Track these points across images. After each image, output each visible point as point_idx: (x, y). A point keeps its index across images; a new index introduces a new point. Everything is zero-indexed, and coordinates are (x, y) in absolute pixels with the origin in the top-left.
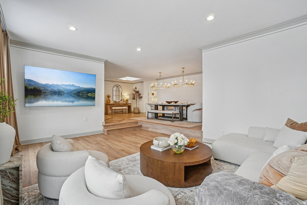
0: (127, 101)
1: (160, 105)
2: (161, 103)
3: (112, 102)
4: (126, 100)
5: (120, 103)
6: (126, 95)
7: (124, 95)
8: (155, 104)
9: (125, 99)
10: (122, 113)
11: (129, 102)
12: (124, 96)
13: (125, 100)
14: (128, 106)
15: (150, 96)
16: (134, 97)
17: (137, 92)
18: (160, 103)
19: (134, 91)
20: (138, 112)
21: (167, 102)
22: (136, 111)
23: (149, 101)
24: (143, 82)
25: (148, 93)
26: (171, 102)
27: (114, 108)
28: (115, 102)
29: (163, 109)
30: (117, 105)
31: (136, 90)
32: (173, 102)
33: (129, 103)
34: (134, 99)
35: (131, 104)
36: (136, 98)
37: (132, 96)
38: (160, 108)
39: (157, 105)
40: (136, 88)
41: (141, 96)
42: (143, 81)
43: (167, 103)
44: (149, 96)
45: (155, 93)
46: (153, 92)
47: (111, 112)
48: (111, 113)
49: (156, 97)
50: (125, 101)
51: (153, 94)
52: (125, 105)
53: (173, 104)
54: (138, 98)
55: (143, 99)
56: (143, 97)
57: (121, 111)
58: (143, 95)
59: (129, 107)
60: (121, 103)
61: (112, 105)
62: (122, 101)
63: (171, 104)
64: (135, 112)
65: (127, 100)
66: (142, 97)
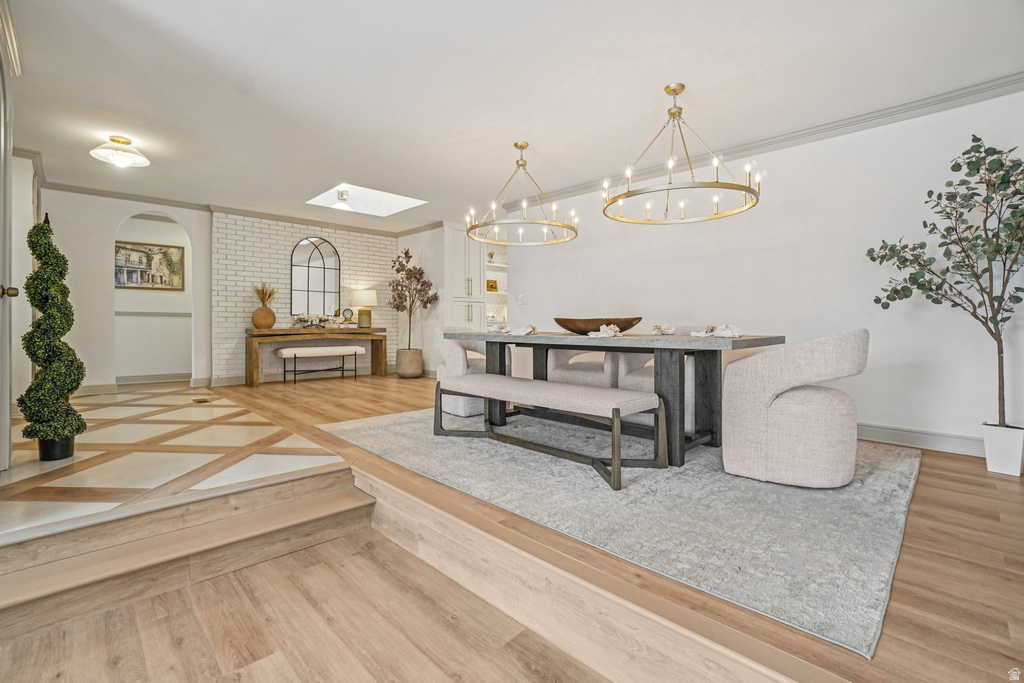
0: (365, 318)
1: (518, 345)
2: (523, 332)
3: (283, 323)
4: (361, 313)
5: (327, 325)
6: (364, 291)
7: (353, 287)
8: (489, 334)
9: (355, 310)
10: (343, 377)
11: (377, 321)
12: (351, 291)
13: (356, 312)
14: (373, 341)
15: (475, 293)
16: (401, 297)
17: (416, 275)
18: (520, 332)
19: (398, 271)
20: (418, 371)
21: (561, 322)
22: (410, 368)
23: (469, 320)
24: (440, 224)
25: (469, 280)
26: (595, 325)
27: (287, 353)
28: (302, 321)
29: (540, 374)
30: (308, 337)
31: (410, 266)
32: (608, 322)
33: (373, 326)
34: (399, 307)
35: (384, 330)
36: (407, 304)
37: (390, 295)
38: (521, 361)
39: (503, 345)
40: (407, 253)
41: (431, 293)
42: (439, 220)
43: (563, 330)
44: (469, 294)
45: (500, 278)
46: (491, 276)
47: (281, 371)
48: (281, 379)
49: (503, 301)
50: (355, 318)
51: (492, 286)
52: (351, 337)
53: (607, 335)
54: (418, 303)
55: (443, 305)
56: (440, 299)
57: (337, 364)
58: (443, 287)
59: (377, 347)
60: (335, 326)
61: (279, 339)
62: (341, 319)
63: (593, 338)
64: (401, 371)
65: (366, 314)
66: (435, 298)
